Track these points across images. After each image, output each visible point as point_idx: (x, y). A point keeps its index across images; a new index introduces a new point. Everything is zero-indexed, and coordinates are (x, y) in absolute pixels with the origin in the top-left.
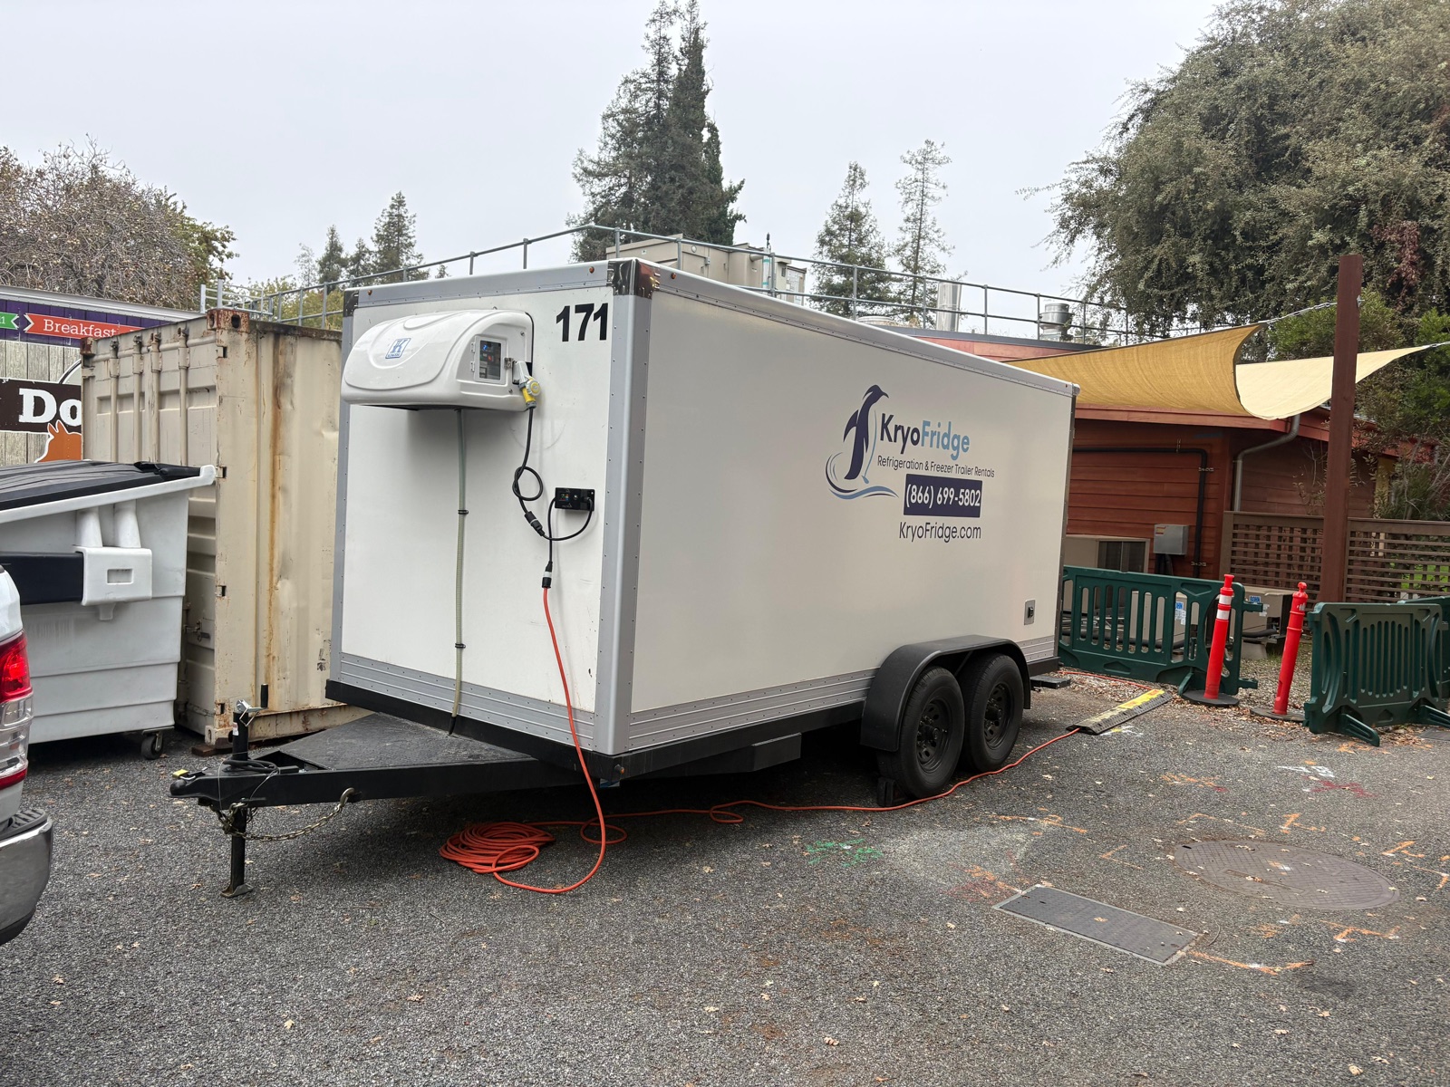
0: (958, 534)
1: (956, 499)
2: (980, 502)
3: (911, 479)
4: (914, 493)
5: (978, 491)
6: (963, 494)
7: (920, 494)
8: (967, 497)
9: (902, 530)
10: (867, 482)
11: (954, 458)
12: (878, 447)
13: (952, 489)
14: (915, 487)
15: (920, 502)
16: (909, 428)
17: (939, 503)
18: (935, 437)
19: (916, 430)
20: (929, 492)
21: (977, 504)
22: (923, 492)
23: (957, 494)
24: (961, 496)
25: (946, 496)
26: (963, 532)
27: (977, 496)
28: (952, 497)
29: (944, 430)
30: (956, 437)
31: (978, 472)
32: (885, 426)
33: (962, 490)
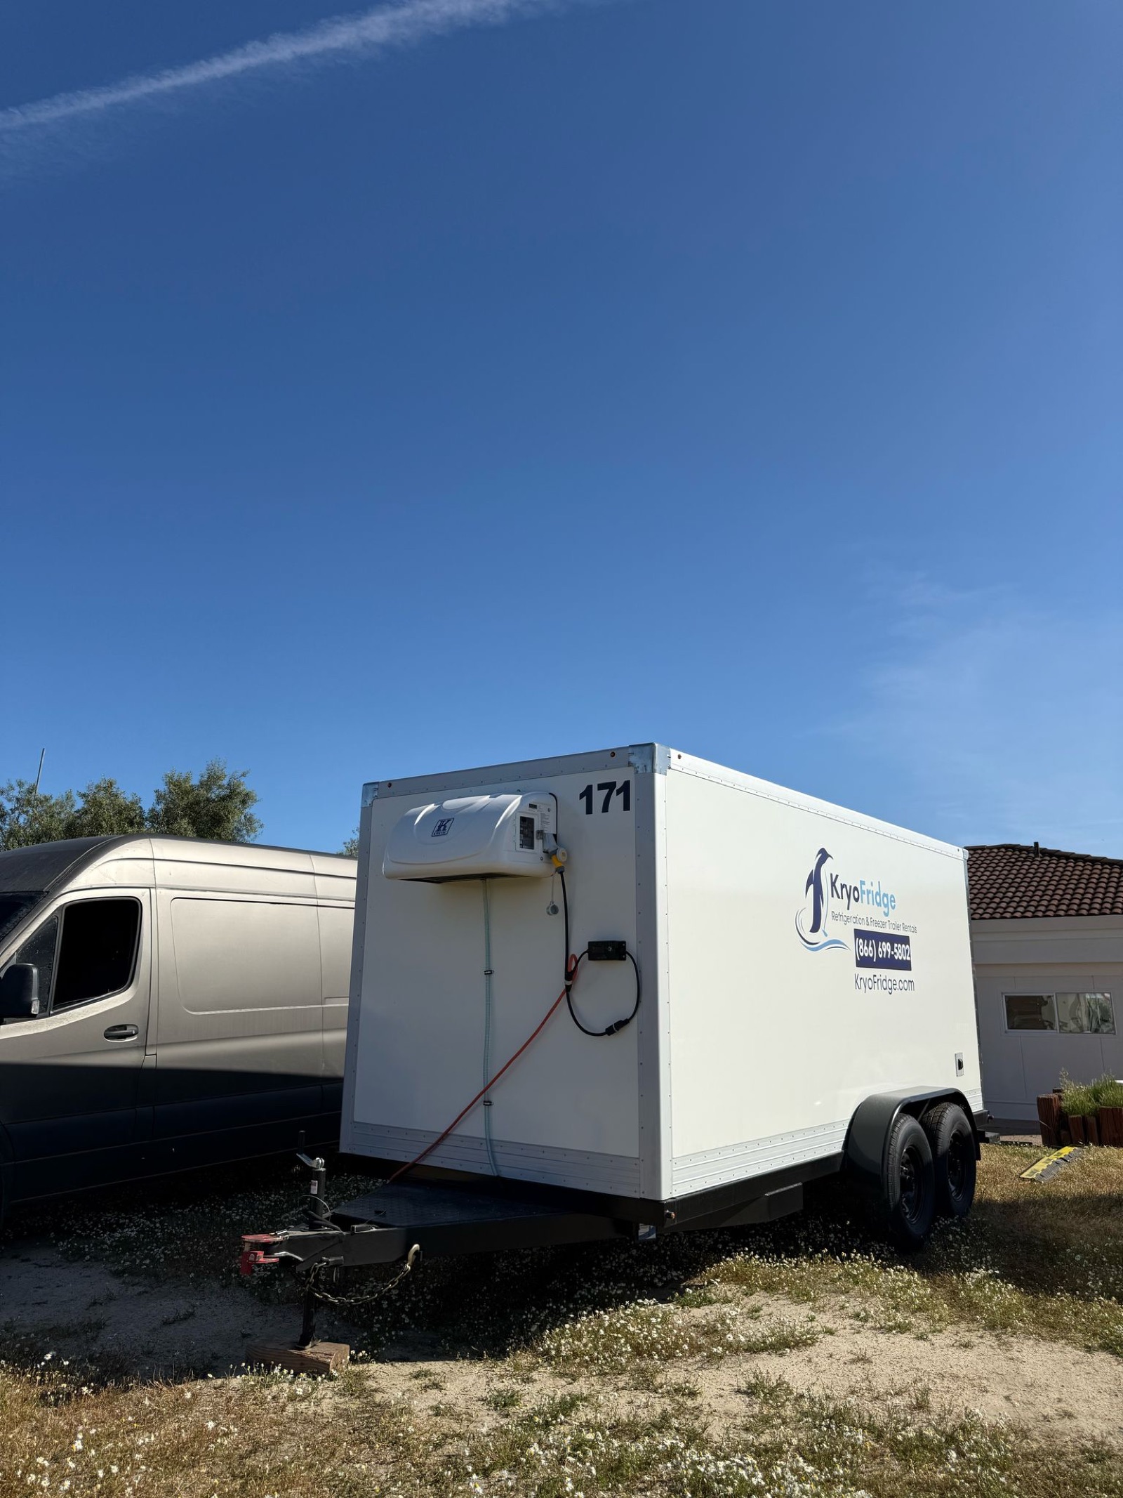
0: (897, 986)
1: (893, 953)
2: (910, 956)
3: (859, 934)
4: (861, 947)
5: (907, 946)
6: (897, 948)
7: (866, 948)
8: (900, 951)
9: (856, 982)
10: (826, 935)
11: (886, 915)
12: (831, 904)
13: (888, 944)
14: (861, 941)
15: (866, 955)
16: (851, 886)
17: (881, 956)
18: (870, 895)
19: (856, 889)
20: (872, 946)
21: (908, 959)
22: (868, 946)
23: (892, 949)
24: (896, 950)
25: (885, 950)
26: (901, 985)
27: (907, 951)
28: (889, 950)
29: (875, 889)
30: (885, 895)
31: (905, 928)
32: (833, 884)
33: (896, 945)
